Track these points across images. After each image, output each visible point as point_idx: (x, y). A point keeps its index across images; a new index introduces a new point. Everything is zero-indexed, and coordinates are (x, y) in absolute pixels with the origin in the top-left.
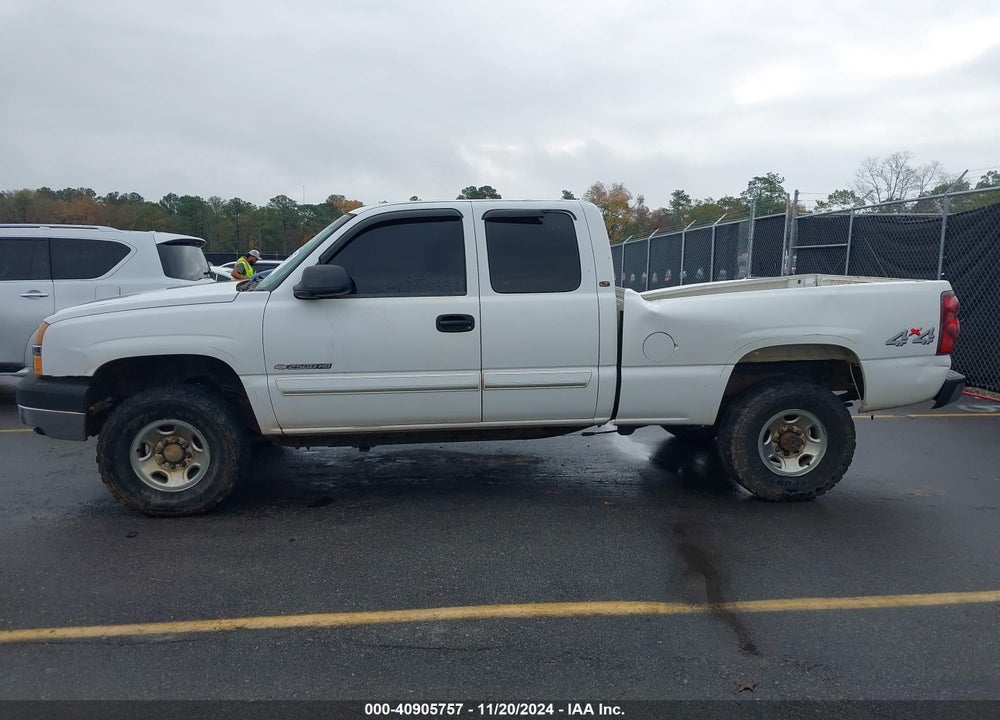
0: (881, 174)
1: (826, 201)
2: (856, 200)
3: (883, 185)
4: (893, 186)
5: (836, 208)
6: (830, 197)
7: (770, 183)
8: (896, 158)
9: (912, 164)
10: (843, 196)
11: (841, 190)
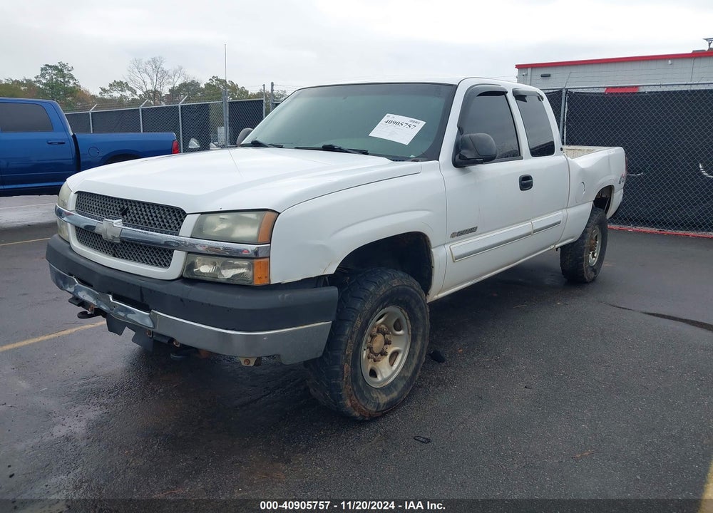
0: (146, 71)
1: (108, 88)
2: (130, 89)
3: (148, 80)
4: (155, 81)
5: (116, 94)
6: (110, 85)
7: (60, 70)
8: (154, 61)
9: (165, 67)
10: (120, 85)
11: (118, 80)
